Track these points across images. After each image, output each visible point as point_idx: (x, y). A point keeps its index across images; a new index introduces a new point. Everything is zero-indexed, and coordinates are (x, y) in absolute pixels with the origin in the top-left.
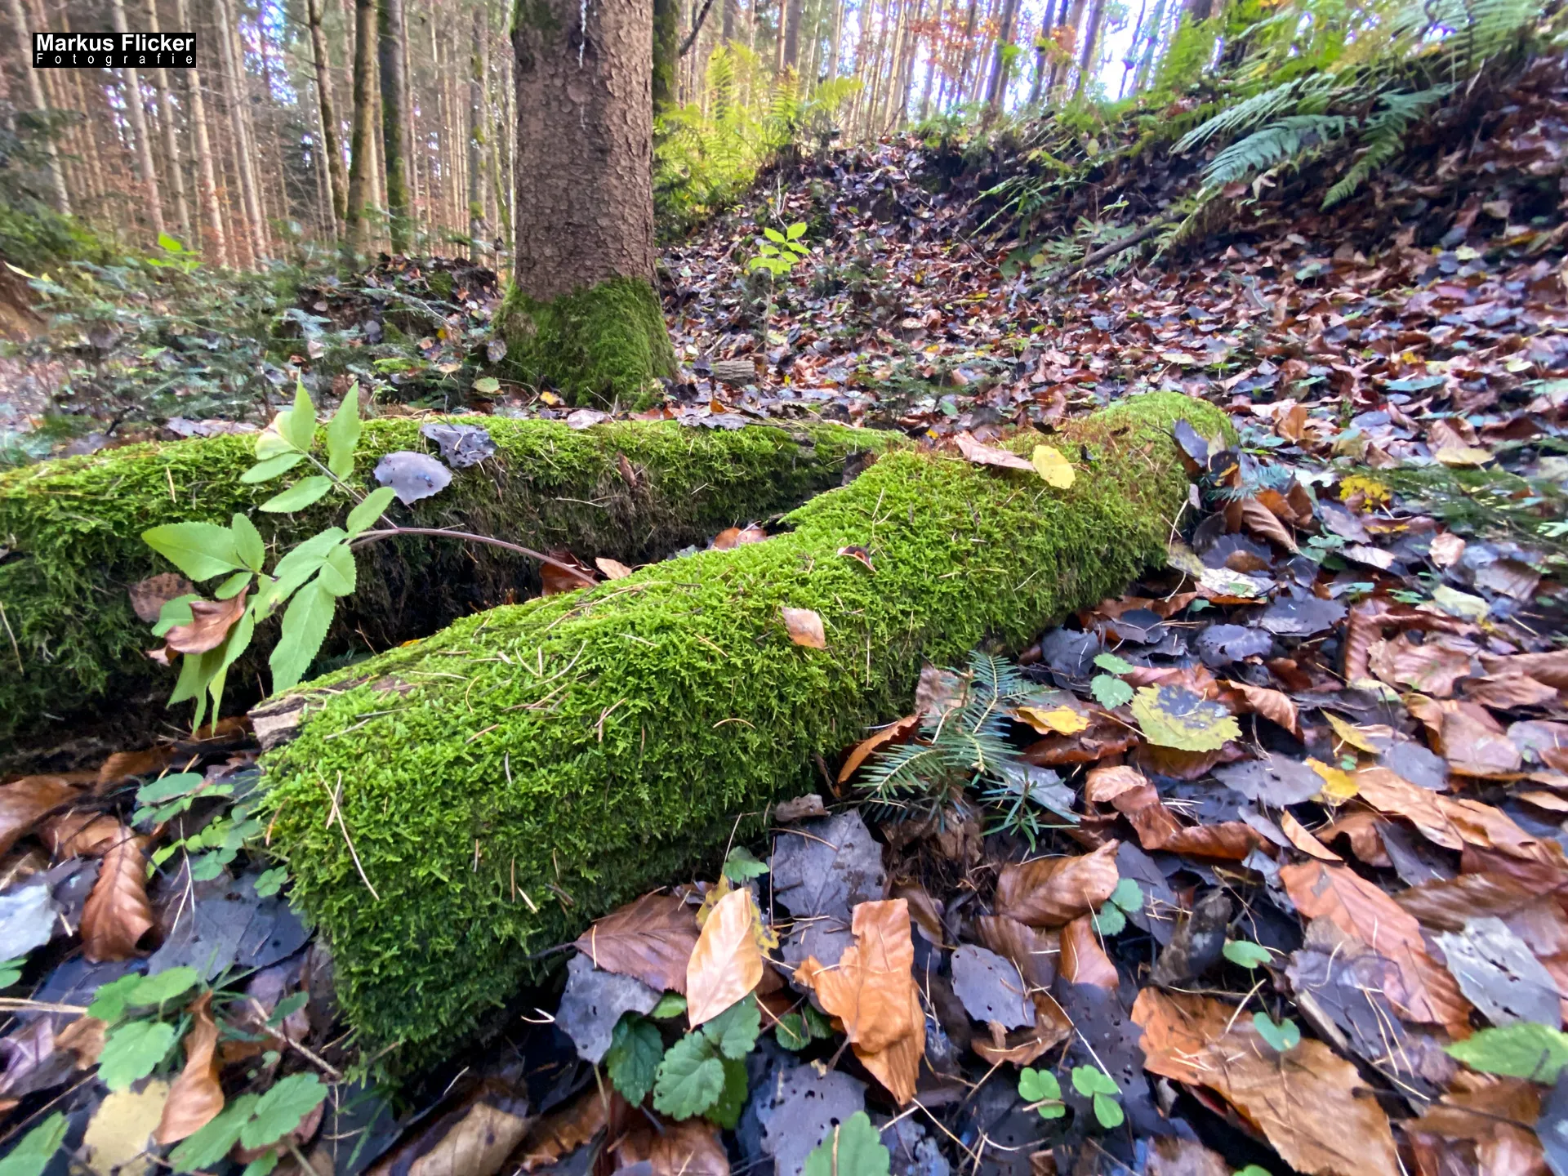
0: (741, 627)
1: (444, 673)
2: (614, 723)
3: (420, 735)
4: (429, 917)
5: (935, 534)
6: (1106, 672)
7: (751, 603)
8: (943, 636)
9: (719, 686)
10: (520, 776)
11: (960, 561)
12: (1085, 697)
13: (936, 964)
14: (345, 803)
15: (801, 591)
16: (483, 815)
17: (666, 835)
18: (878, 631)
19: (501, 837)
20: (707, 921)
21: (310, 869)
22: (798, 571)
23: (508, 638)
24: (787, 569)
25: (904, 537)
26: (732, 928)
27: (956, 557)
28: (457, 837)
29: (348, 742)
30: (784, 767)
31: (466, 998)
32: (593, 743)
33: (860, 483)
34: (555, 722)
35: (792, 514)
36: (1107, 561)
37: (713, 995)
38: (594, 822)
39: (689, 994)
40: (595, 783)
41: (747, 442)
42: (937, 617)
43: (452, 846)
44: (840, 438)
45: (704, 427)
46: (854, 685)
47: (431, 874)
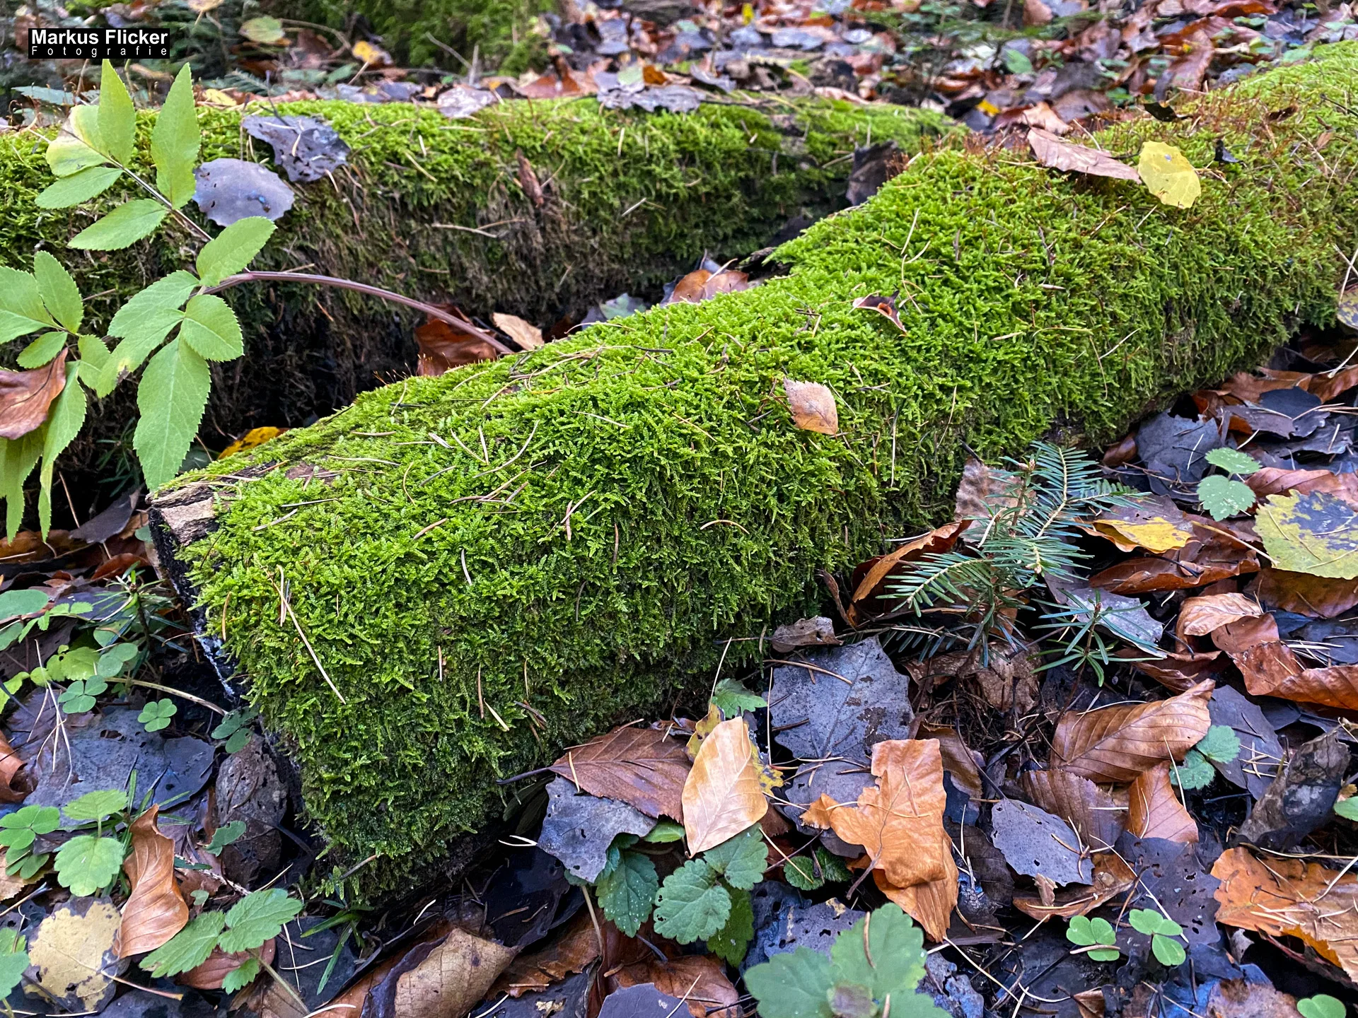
0: (729, 405)
1: (370, 458)
2: (583, 520)
3: (357, 529)
4: (396, 729)
5: (991, 276)
6: (1223, 472)
7: (741, 374)
8: (996, 422)
9: (705, 479)
10: (479, 578)
11: (1026, 317)
12: (1189, 508)
13: (973, 818)
14: (293, 601)
15: (805, 359)
16: (442, 619)
17: (644, 656)
18: (908, 413)
19: (463, 646)
20: (699, 751)
21: (268, 669)
22: (799, 331)
23: (436, 416)
24: (785, 328)
25: (946, 282)
26: (731, 758)
27: (1018, 311)
28: (417, 642)
29: (281, 536)
30: (784, 585)
31: (438, 819)
32: (561, 540)
33: (880, 201)
34: (512, 516)
35: (783, 249)
36: (1239, 316)
37: (714, 824)
38: (564, 634)
39: (686, 822)
40: (564, 588)
41: (703, 132)
42: (990, 396)
43: (413, 652)
44: (844, 123)
45: (638, 109)
46: (875, 484)
47: (394, 681)
